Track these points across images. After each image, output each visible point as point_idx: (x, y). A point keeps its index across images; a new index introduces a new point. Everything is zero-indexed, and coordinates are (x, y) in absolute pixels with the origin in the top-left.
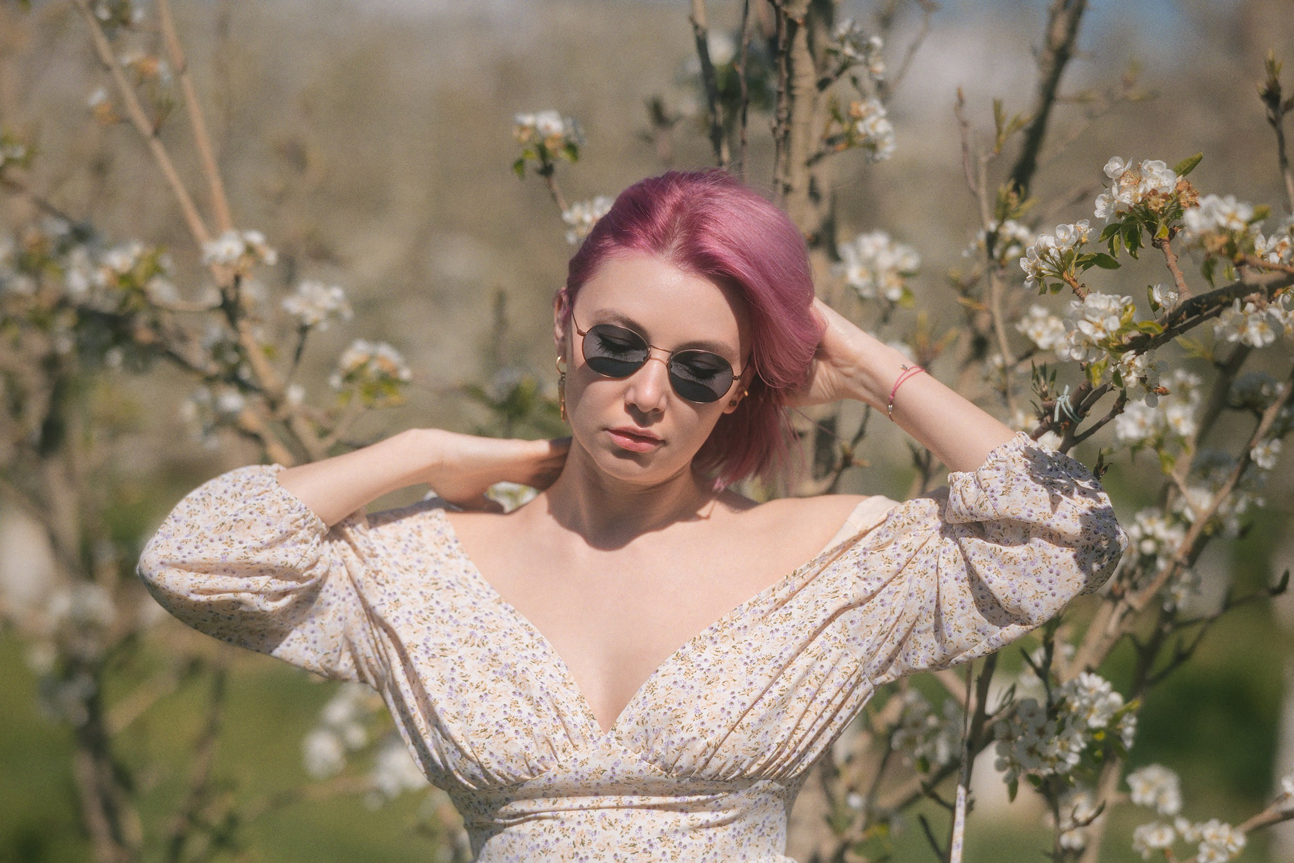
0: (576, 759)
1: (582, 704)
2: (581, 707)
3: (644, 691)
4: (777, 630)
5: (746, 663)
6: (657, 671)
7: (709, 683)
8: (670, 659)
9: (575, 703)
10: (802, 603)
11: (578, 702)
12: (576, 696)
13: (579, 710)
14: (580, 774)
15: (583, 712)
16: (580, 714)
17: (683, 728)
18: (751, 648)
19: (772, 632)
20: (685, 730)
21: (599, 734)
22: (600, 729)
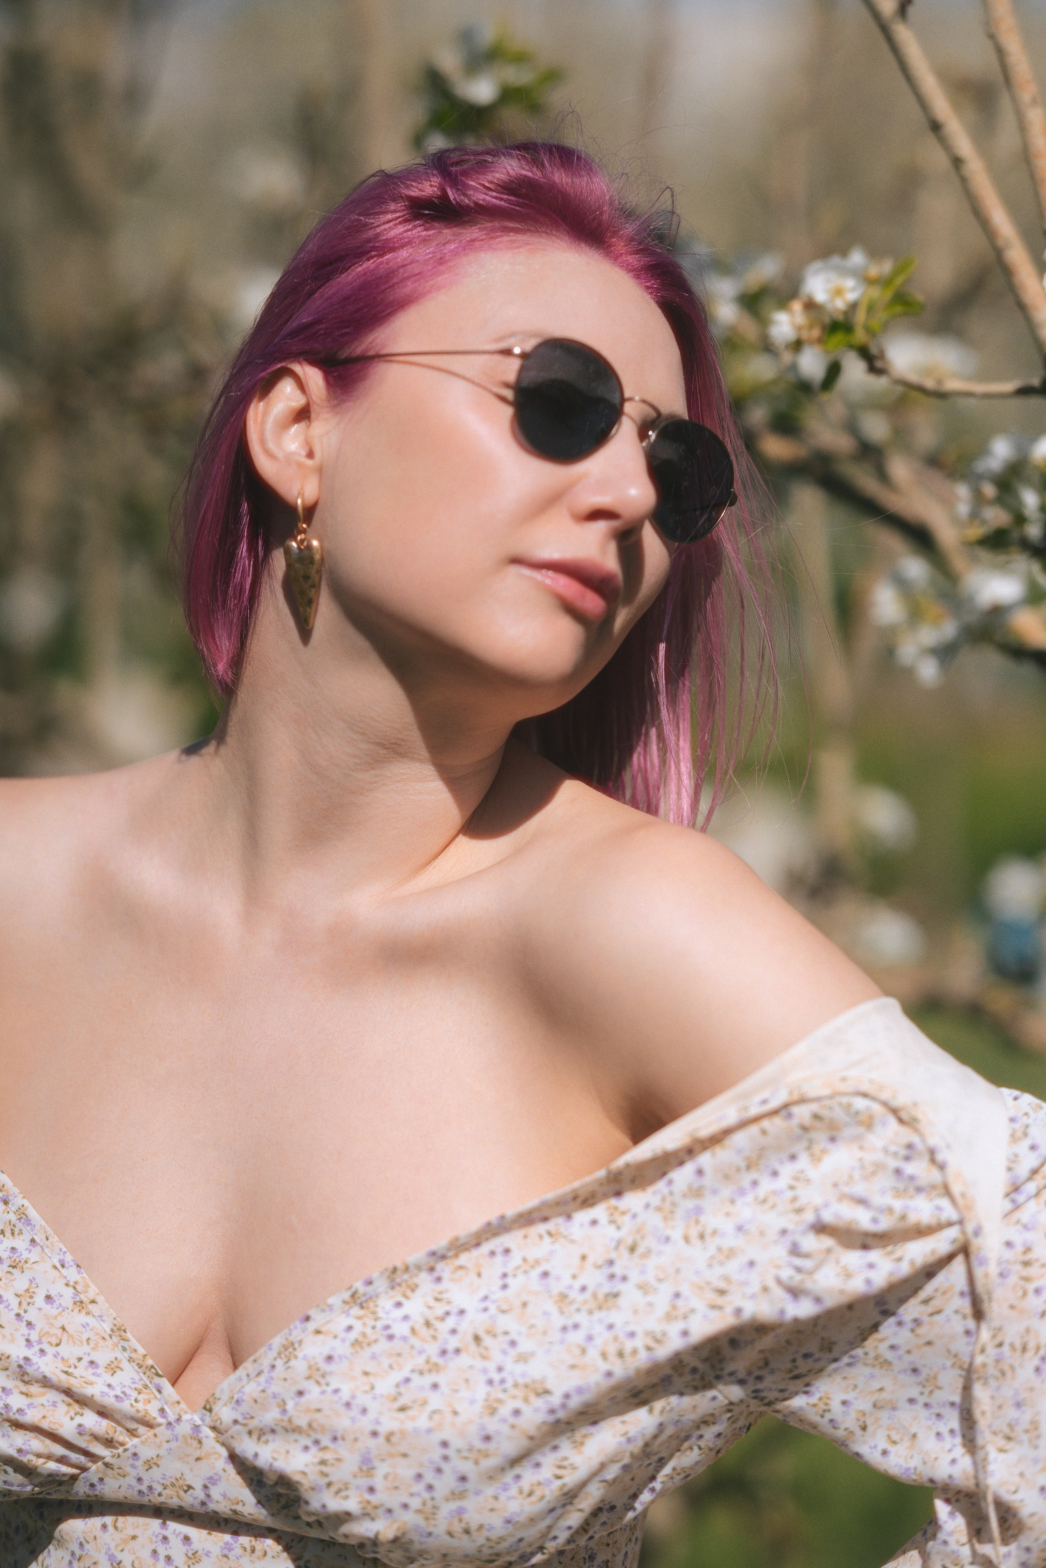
0: (135, 1454)
1: (125, 1344)
2: (124, 1349)
3: (273, 1354)
4: (576, 1326)
5: (490, 1382)
6: (308, 1319)
7: (402, 1409)
8: (334, 1300)
9: (109, 1342)
10: (650, 1277)
11: (115, 1339)
12: (107, 1327)
13: (123, 1357)
14: (146, 1483)
15: (130, 1360)
16: (125, 1364)
17: (329, 1485)
18: (513, 1353)
19: (564, 1329)
20: (333, 1489)
21: (178, 1408)
22: (178, 1398)
